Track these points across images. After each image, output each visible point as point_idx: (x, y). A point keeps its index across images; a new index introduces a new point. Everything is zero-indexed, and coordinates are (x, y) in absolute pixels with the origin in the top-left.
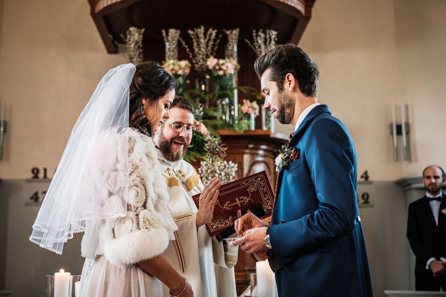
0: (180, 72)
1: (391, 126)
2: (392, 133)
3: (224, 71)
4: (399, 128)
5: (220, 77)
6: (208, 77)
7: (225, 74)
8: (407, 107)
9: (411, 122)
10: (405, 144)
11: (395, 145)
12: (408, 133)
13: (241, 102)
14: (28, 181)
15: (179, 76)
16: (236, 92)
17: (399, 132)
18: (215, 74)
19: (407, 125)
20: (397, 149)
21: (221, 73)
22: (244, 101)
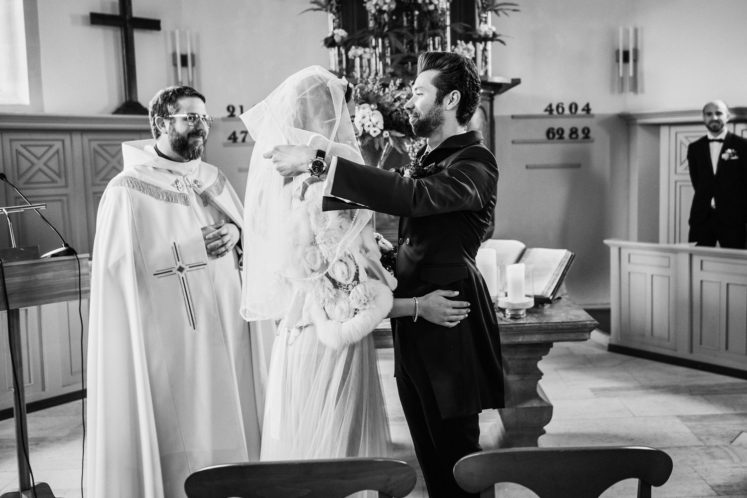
0: (385, 8)
1: (617, 52)
2: (618, 61)
3: (436, 6)
4: (626, 54)
5: (430, 12)
6: (417, 13)
7: (436, 9)
8: (636, 31)
9: (639, 48)
10: (631, 73)
11: (621, 75)
12: (635, 61)
13: (454, 43)
14: (223, 119)
15: (384, 12)
16: (448, 29)
17: (626, 59)
18: (425, 9)
19: (636, 51)
20: (622, 79)
21: (432, 7)
22: (459, 42)
